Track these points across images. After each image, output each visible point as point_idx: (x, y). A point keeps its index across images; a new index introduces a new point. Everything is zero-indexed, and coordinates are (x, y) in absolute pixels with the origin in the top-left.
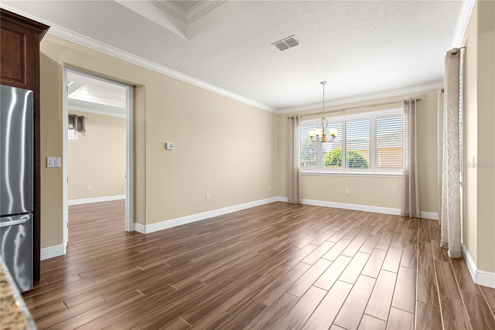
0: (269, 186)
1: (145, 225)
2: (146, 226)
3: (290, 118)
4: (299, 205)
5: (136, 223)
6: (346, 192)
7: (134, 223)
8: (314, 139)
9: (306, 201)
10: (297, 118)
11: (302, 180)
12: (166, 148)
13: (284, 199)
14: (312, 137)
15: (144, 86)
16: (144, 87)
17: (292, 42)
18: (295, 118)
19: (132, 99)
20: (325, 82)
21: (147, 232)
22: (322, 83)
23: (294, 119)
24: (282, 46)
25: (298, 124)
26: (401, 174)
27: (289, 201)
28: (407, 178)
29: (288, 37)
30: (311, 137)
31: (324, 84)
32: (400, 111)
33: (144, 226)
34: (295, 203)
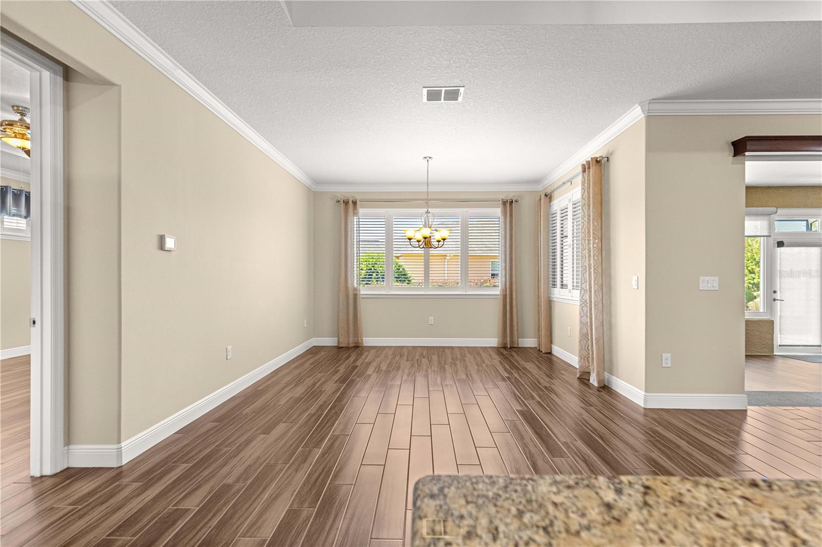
0: (305, 320)
1: (119, 442)
2: (123, 444)
3: (342, 202)
4: (357, 347)
5: (72, 447)
6: (430, 321)
7: (66, 448)
8: (414, 243)
9: (368, 341)
10: (355, 203)
11: (363, 306)
12: (162, 246)
13: (329, 341)
14: (412, 239)
15: (117, 85)
16: (116, 87)
17: (452, 95)
18: (350, 202)
19: (60, 110)
20: (430, 158)
21: (125, 461)
22: (426, 158)
23: (349, 205)
24: (433, 96)
25: (355, 213)
26: (498, 293)
27: (338, 342)
28: (505, 296)
29: (455, 85)
30: (410, 239)
31: (428, 160)
32: (498, 211)
33: (115, 446)
34: (351, 346)
